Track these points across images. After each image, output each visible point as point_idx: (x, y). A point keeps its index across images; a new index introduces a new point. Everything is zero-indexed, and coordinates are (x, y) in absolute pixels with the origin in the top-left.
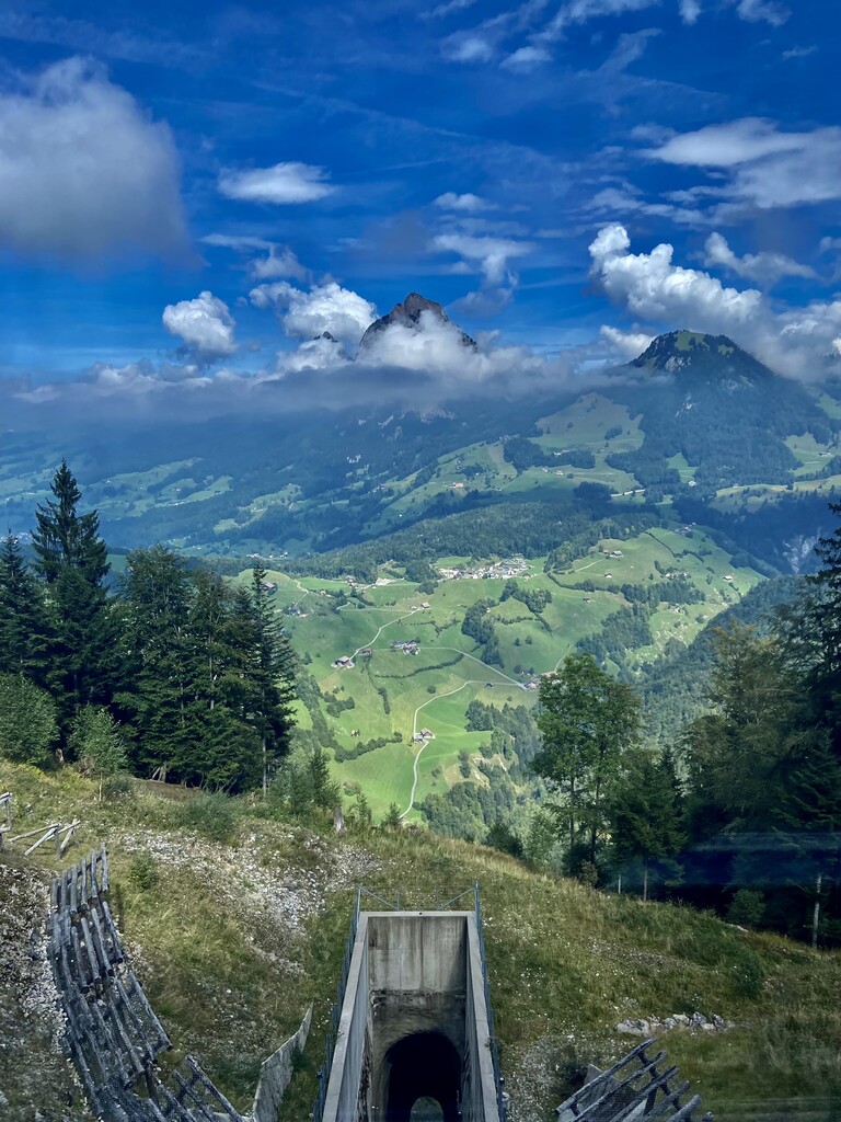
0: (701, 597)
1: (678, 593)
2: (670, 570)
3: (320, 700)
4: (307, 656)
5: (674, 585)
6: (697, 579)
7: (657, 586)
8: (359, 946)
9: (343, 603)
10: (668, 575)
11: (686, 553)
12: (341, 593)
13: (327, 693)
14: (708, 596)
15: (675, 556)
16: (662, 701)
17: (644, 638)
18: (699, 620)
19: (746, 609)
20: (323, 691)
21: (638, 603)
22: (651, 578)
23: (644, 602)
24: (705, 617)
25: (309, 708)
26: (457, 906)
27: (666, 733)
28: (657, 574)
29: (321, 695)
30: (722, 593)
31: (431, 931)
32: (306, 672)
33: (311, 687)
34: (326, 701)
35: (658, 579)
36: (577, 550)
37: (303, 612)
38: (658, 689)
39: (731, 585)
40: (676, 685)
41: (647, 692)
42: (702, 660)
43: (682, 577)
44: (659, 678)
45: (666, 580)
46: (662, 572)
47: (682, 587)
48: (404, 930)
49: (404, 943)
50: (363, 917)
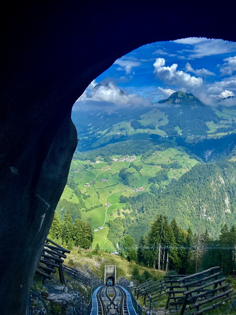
0: (181, 167)
1: (175, 166)
2: (174, 160)
3: (81, 195)
4: (78, 183)
5: (175, 164)
6: (180, 162)
7: (170, 164)
8: (105, 269)
9: (87, 168)
10: (173, 161)
11: (178, 155)
12: (87, 165)
13: (83, 193)
14: (183, 167)
15: (175, 156)
16: (169, 197)
17: (166, 178)
19: (191, 173)
20: (82, 193)
21: (165, 169)
22: (169, 162)
23: (166, 168)
24: (182, 172)
25: (78, 197)
26: (114, 265)
27: (169, 205)
28: (170, 161)
29: (81, 194)
30: (187, 166)
31: (112, 267)
32: (78, 188)
33: (79, 192)
34: (83, 195)
35: (170, 162)
36: (149, 154)
37: (76, 171)
38: (168, 193)
39: (189, 164)
40: (173, 192)
41: (165, 194)
42: (179, 186)
43: (177, 161)
44: (168, 190)
45: (172, 162)
46: (171, 160)
47: (177, 164)
49: (109, 268)
50: (105, 266)
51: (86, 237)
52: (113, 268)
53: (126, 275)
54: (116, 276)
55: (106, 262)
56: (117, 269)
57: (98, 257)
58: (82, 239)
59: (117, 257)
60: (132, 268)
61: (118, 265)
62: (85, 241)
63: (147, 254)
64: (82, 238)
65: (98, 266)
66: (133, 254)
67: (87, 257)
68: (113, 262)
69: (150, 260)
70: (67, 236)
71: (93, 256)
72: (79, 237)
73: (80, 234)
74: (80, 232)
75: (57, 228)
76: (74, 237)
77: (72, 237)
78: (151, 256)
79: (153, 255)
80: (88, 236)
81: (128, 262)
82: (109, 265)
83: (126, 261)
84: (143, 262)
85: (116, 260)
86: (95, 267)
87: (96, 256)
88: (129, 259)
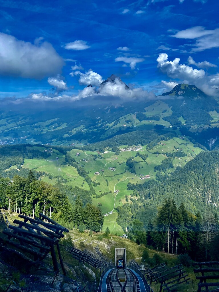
0: (186, 155)
1: (180, 154)
2: (178, 148)
3: (92, 183)
4: (88, 172)
5: (179, 152)
6: (185, 151)
7: (175, 153)
8: (115, 251)
9: (97, 158)
10: (177, 150)
11: (182, 144)
12: (96, 155)
13: (93, 181)
14: (187, 155)
15: (179, 145)
16: (174, 183)
17: (171, 166)
18: (185, 161)
19: (196, 160)
20: (92, 181)
21: (170, 157)
22: (173, 151)
23: (171, 157)
24: (187, 160)
25: (89, 185)
26: (124, 248)
27: (175, 191)
28: (175, 149)
29: (92, 182)
30: (191, 154)
31: (121, 250)
32: (88, 176)
33: (89, 180)
35: (175, 151)
36: (155, 144)
37: (87, 161)
38: (173, 180)
39: (193, 152)
40: (178, 179)
41: (171, 181)
42: (185, 173)
43: (181, 150)
44: (174, 178)
46: (176, 149)
47: (181, 153)
48: (119, 250)
49: (119, 251)
50: (115, 249)
51: (96, 220)
52: (123, 251)
53: (136, 257)
54: (126, 258)
55: (116, 245)
56: (126, 252)
57: (108, 240)
58: (93, 223)
59: (126, 240)
60: (142, 251)
61: (128, 248)
62: (96, 225)
63: (156, 238)
64: (93, 221)
65: (109, 248)
66: (142, 237)
67: (97, 240)
68: (123, 245)
69: (159, 243)
70: (78, 219)
71: (103, 238)
72: (90, 221)
73: (90, 217)
74: (90, 216)
75: (69, 212)
76: (85, 221)
77: (83, 221)
78: (161, 240)
79: (162, 239)
80: (98, 220)
81: (138, 246)
82: (119, 248)
83: (135, 244)
84: (152, 245)
85: (126, 243)
86: (105, 250)
87: (107, 239)
88: (138, 242)
